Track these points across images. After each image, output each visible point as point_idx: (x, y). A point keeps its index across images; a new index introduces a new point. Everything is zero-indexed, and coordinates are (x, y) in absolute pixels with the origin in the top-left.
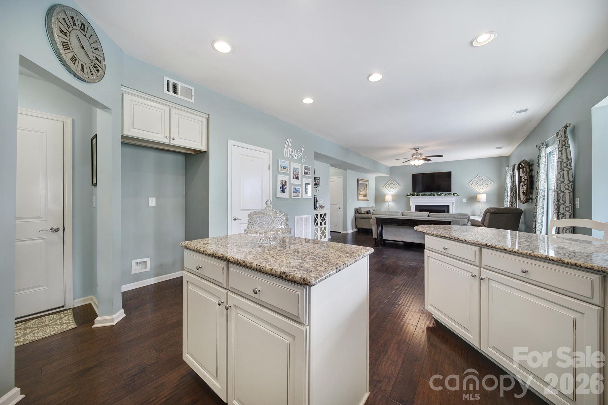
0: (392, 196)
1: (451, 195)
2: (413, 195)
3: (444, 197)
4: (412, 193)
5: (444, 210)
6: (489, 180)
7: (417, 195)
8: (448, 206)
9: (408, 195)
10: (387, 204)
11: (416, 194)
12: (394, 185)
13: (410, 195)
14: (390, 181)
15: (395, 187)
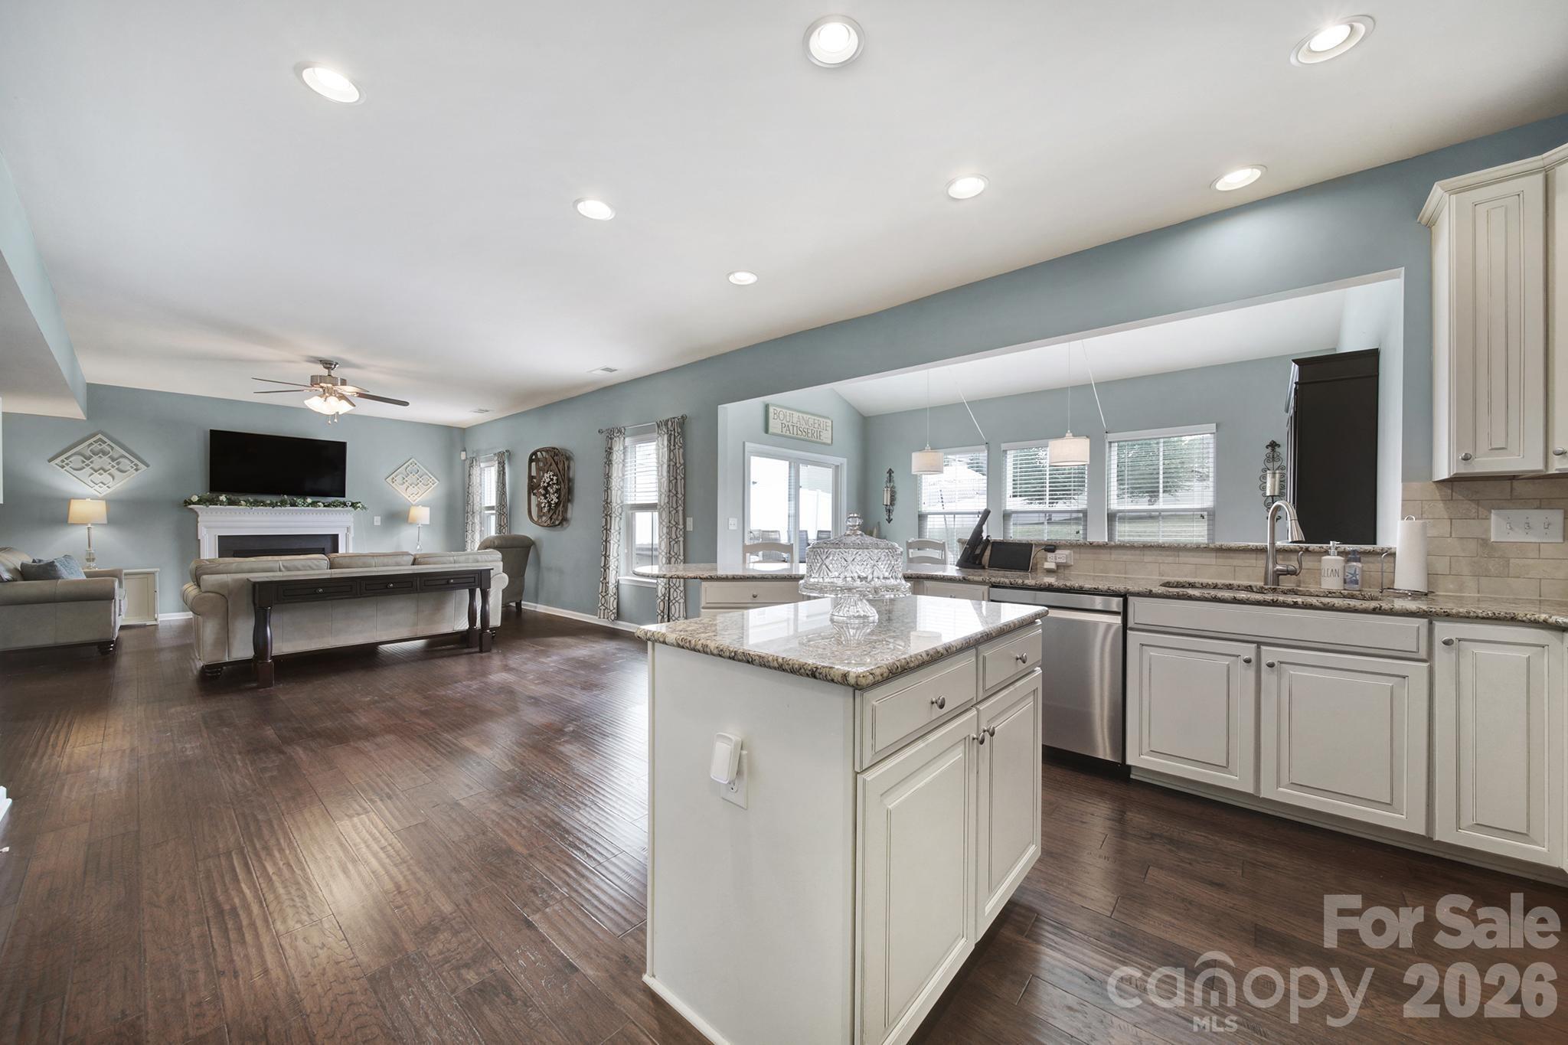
1: (346, 506)
2: (213, 501)
3: (324, 510)
4: (207, 494)
6: (430, 475)
7: (232, 502)
8: (334, 537)
10: (77, 534)
11: (222, 498)
12: (112, 459)
13: (199, 500)
14: (93, 440)
15: (117, 467)
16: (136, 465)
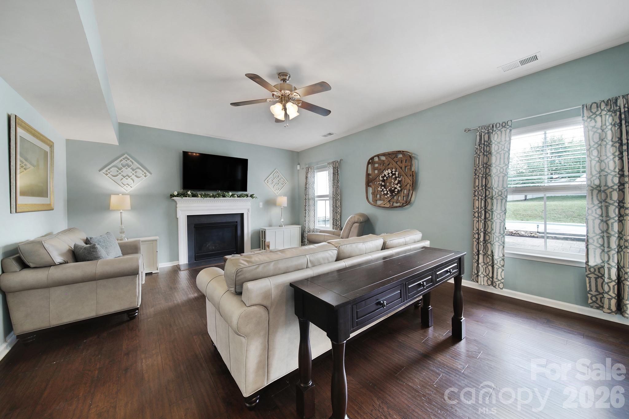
0: (132, 196)
1: (248, 196)
2: (184, 195)
3: (238, 199)
4: (182, 191)
5: (237, 222)
6: (284, 178)
7: (194, 196)
8: (242, 215)
9: (172, 196)
10: (115, 217)
11: (189, 193)
12: (133, 170)
13: (178, 194)
14: (121, 158)
15: (135, 174)
16: (145, 173)
